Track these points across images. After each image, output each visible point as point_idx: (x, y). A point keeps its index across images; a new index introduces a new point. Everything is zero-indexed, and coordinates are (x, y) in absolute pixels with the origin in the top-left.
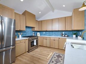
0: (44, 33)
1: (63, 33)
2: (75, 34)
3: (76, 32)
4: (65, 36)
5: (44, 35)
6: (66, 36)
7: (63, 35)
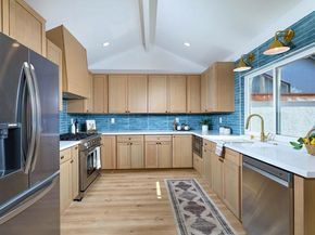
0: (113, 120)
1: (177, 119)
2: (205, 123)
3: (206, 118)
4: (183, 130)
5: (113, 128)
6: (186, 128)
7: (179, 128)
